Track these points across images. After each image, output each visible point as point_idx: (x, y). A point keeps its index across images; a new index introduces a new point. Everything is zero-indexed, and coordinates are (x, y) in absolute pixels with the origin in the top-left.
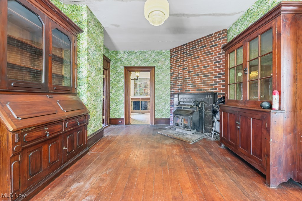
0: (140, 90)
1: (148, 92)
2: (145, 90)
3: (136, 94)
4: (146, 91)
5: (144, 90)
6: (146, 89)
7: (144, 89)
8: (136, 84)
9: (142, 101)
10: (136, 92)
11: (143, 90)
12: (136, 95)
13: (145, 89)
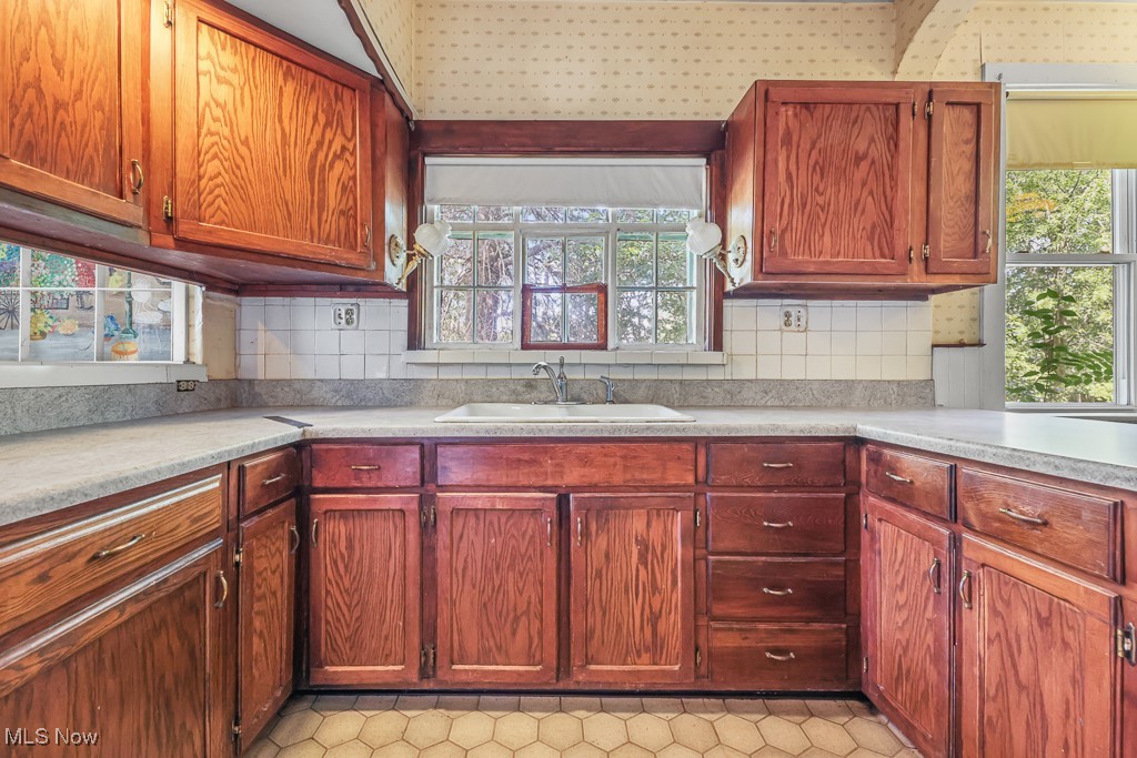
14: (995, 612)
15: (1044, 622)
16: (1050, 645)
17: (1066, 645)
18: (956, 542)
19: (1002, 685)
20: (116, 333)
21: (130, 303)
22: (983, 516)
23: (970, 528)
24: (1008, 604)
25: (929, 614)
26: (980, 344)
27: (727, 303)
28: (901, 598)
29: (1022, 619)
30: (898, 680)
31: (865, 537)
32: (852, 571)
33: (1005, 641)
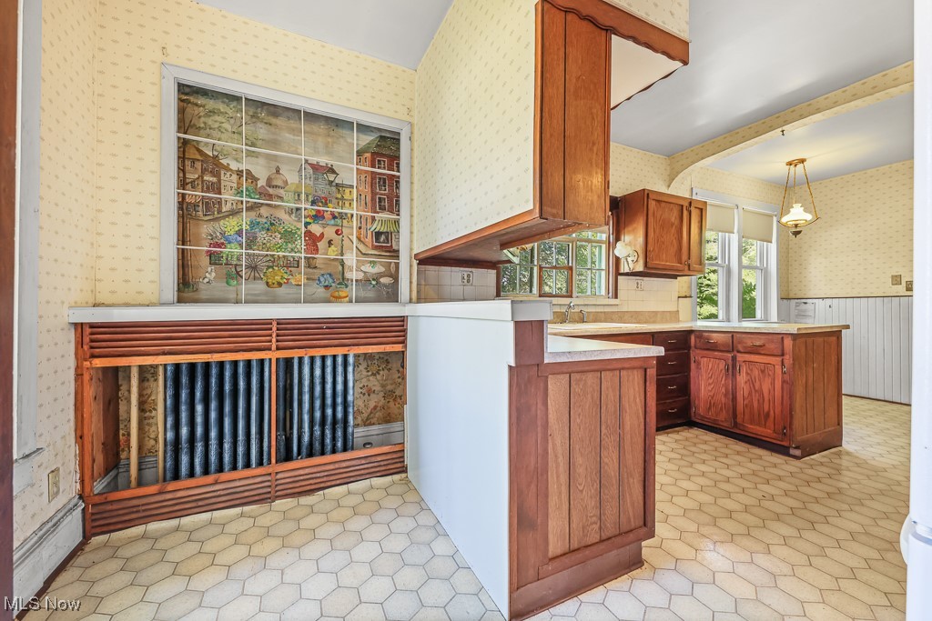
0: (262, 236)
1: (351, 259)
2: (322, 245)
3: (208, 275)
4: (326, 254)
5: (313, 240)
6: (330, 232)
7: (308, 233)
8: (214, 165)
9: (295, 354)
10: (214, 258)
11: (301, 244)
12: (204, 291)
13: (316, 229)
14: (747, 373)
15: (763, 371)
16: (764, 377)
17: (769, 375)
18: (734, 359)
19: (750, 394)
20: (333, 285)
21: (343, 266)
22: (745, 347)
23: (738, 352)
24: (751, 370)
25: (723, 382)
26: (691, 297)
27: (619, 277)
28: (711, 381)
29: (756, 372)
30: (710, 408)
31: (693, 366)
32: (687, 379)
33: (751, 382)
